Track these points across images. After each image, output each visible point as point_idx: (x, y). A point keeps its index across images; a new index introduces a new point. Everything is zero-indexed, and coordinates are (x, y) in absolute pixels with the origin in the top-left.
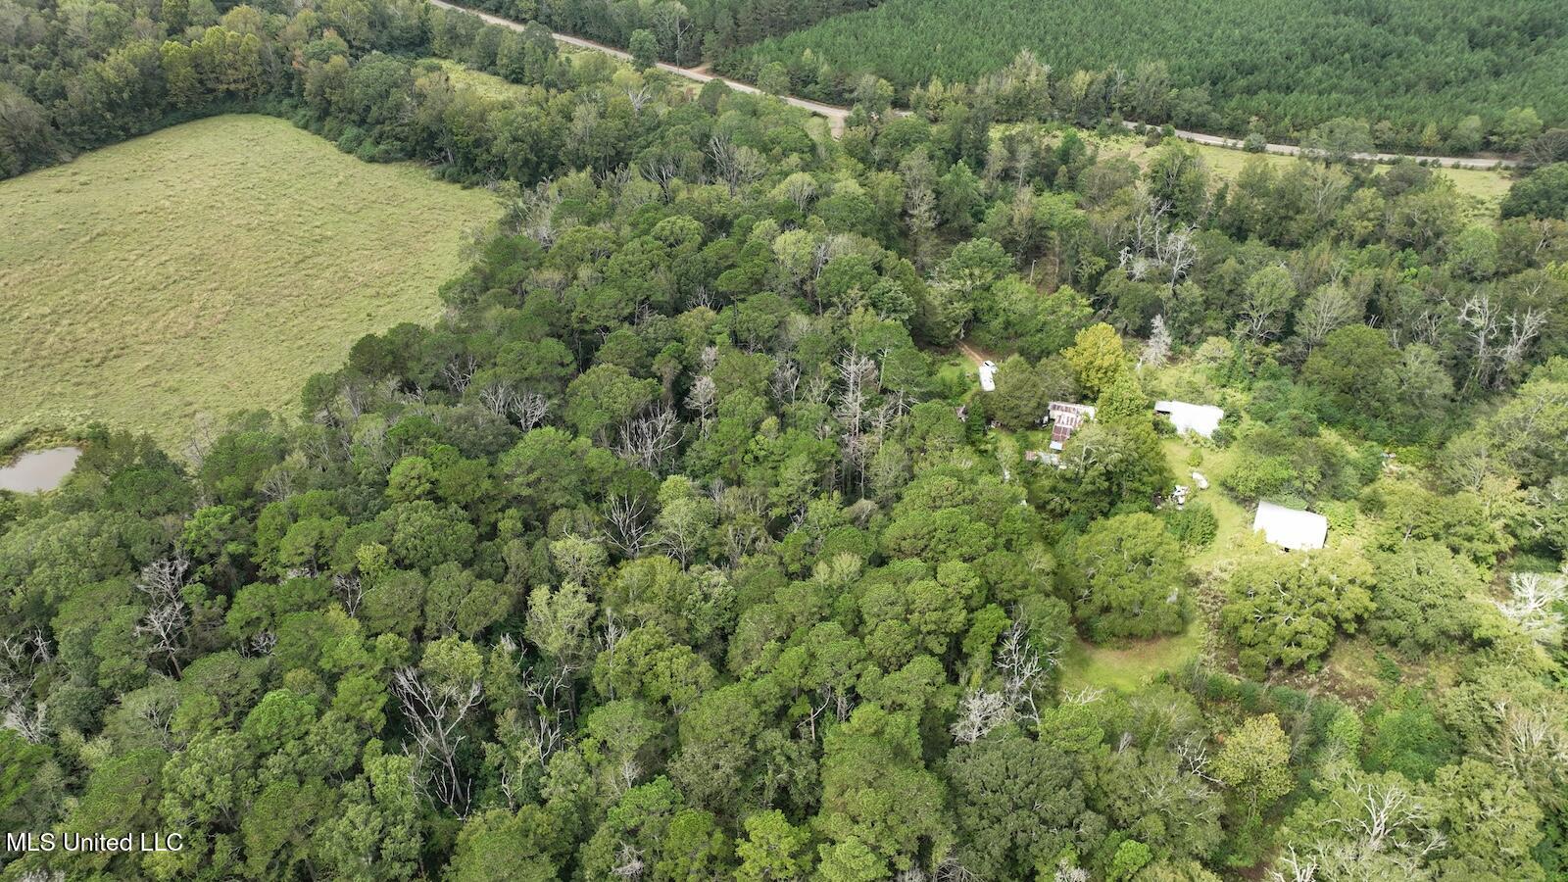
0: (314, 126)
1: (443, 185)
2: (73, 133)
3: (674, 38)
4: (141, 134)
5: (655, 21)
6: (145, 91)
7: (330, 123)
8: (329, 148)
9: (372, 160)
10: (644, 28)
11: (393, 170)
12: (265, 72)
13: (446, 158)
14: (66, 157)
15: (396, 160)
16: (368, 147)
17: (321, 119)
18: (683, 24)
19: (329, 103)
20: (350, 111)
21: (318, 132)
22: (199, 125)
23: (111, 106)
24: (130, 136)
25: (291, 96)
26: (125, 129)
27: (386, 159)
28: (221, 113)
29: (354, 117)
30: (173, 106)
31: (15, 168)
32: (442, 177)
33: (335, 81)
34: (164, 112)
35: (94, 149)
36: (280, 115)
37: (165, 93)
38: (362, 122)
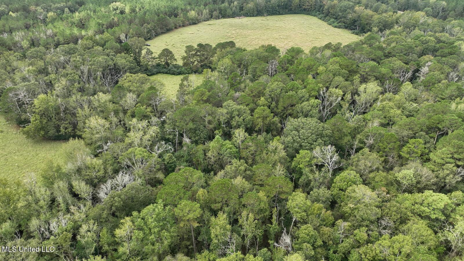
0: (323, 18)
1: (353, 35)
2: (269, 11)
4: (282, 14)
6: (286, 5)
7: (327, 18)
8: (325, 24)
9: (336, 27)
11: (340, 30)
12: (315, 5)
13: (356, 28)
14: (265, 15)
15: (342, 28)
16: (336, 24)
17: (325, 17)
19: (329, 12)
20: (334, 15)
21: (323, 20)
22: (295, 15)
23: (278, 6)
24: (280, 14)
25: (319, 11)
26: (279, 12)
27: (339, 27)
28: (301, 14)
29: (334, 17)
30: (291, 10)
31: (255, 14)
32: (353, 33)
33: (333, 7)
34: (289, 11)
35: (271, 15)
36: (315, 16)
37: (291, 6)
38: (336, 18)
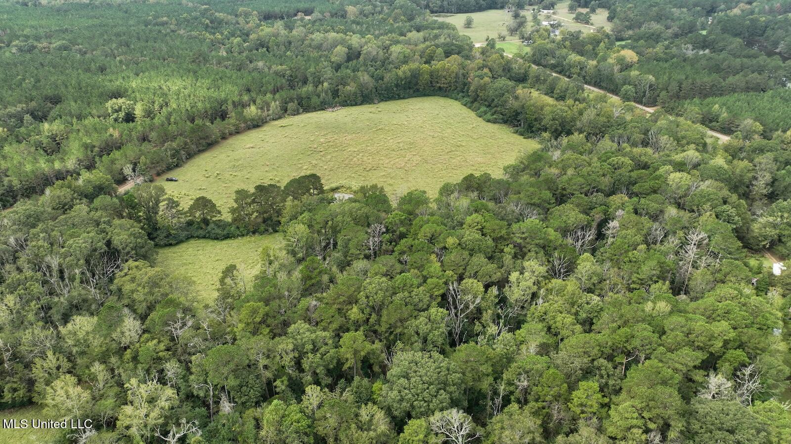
0: (469, 105)
1: (516, 136)
2: (381, 94)
3: (645, 92)
4: (404, 98)
5: (637, 83)
6: (410, 82)
7: (476, 104)
8: (473, 114)
9: (489, 121)
10: (630, 84)
11: (496, 126)
12: (456, 82)
13: (520, 125)
14: (376, 101)
15: (499, 123)
16: (488, 116)
17: (472, 102)
18: (651, 86)
19: (478, 96)
20: (486, 100)
21: (470, 108)
22: (425, 98)
23: (397, 86)
24: (400, 98)
25: (463, 92)
26: (399, 95)
27: (495, 122)
28: (434, 95)
29: (486, 103)
30: (418, 90)
31: (359, 102)
32: (516, 132)
33: (483, 88)
34: (414, 92)
35: (386, 101)
36: (456, 99)
37: (417, 84)
38: (489, 106)
